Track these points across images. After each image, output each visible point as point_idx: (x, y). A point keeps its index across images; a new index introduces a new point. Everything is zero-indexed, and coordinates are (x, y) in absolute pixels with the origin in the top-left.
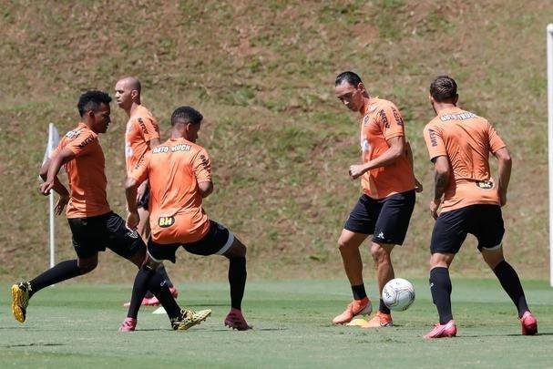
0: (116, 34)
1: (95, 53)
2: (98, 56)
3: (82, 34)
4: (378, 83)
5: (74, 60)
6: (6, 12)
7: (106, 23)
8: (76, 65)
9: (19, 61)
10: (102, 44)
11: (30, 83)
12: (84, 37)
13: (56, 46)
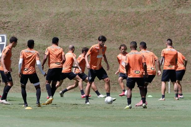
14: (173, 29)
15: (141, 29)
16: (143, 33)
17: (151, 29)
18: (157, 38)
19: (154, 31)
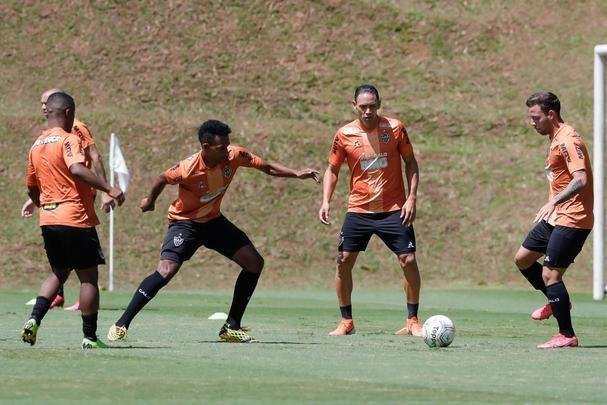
0: (177, 48)
1: (157, 65)
2: (159, 69)
3: (144, 47)
4: (429, 99)
5: (136, 73)
6: (71, 24)
7: (167, 37)
8: (138, 77)
9: (82, 72)
10: (163, 58)
11: (93, 94)
12: (146, 50)
13: (118, 59)
14: (130, 45)
15: (8, 43)
16: (11, 58)
17: (44, 42)
18: (65, 76)
19: (56, 50)
